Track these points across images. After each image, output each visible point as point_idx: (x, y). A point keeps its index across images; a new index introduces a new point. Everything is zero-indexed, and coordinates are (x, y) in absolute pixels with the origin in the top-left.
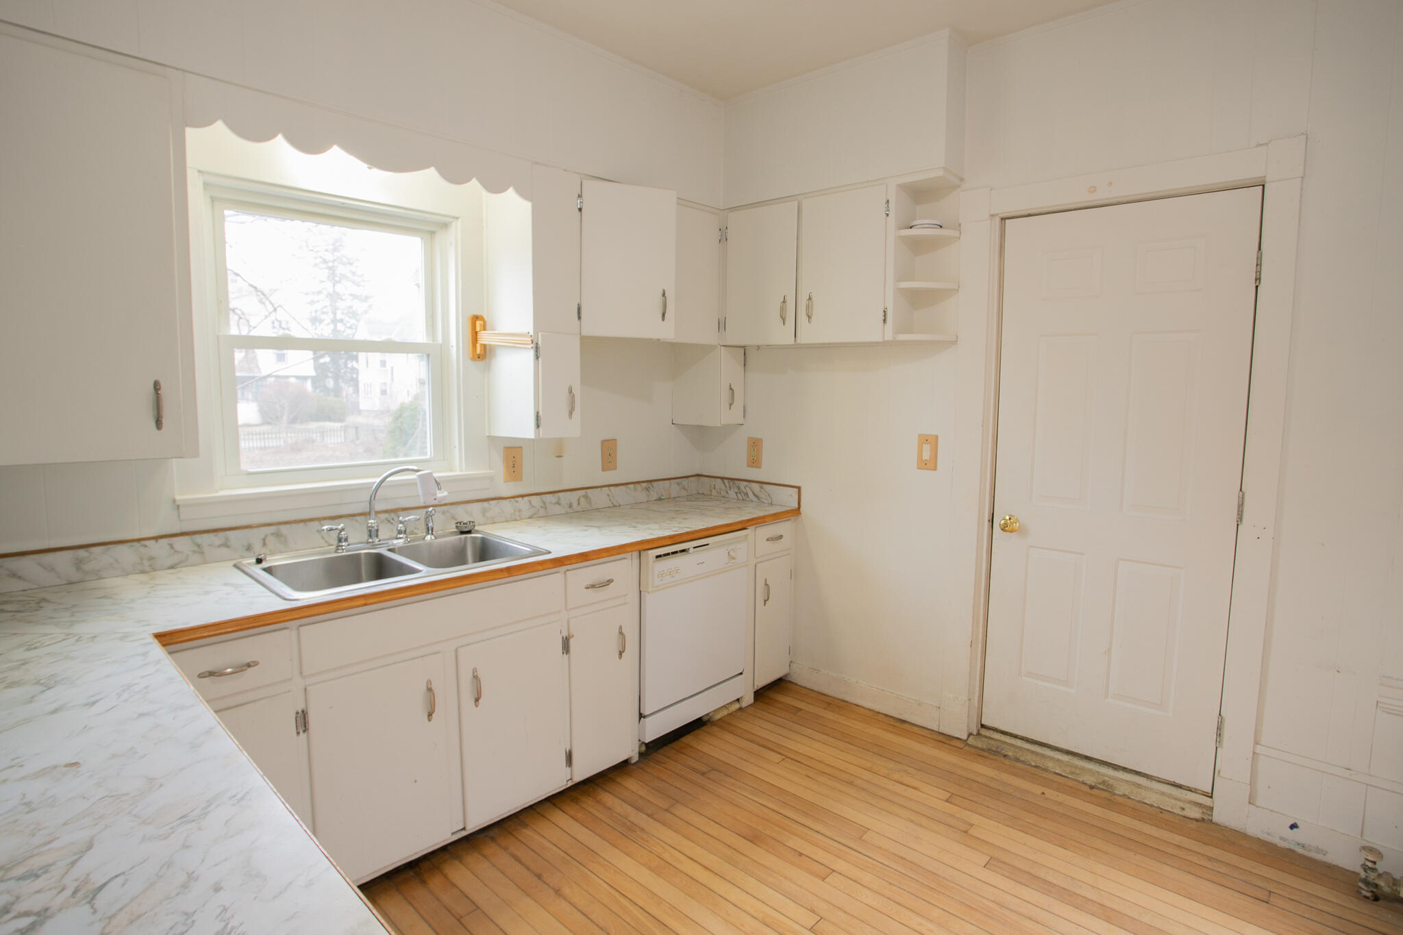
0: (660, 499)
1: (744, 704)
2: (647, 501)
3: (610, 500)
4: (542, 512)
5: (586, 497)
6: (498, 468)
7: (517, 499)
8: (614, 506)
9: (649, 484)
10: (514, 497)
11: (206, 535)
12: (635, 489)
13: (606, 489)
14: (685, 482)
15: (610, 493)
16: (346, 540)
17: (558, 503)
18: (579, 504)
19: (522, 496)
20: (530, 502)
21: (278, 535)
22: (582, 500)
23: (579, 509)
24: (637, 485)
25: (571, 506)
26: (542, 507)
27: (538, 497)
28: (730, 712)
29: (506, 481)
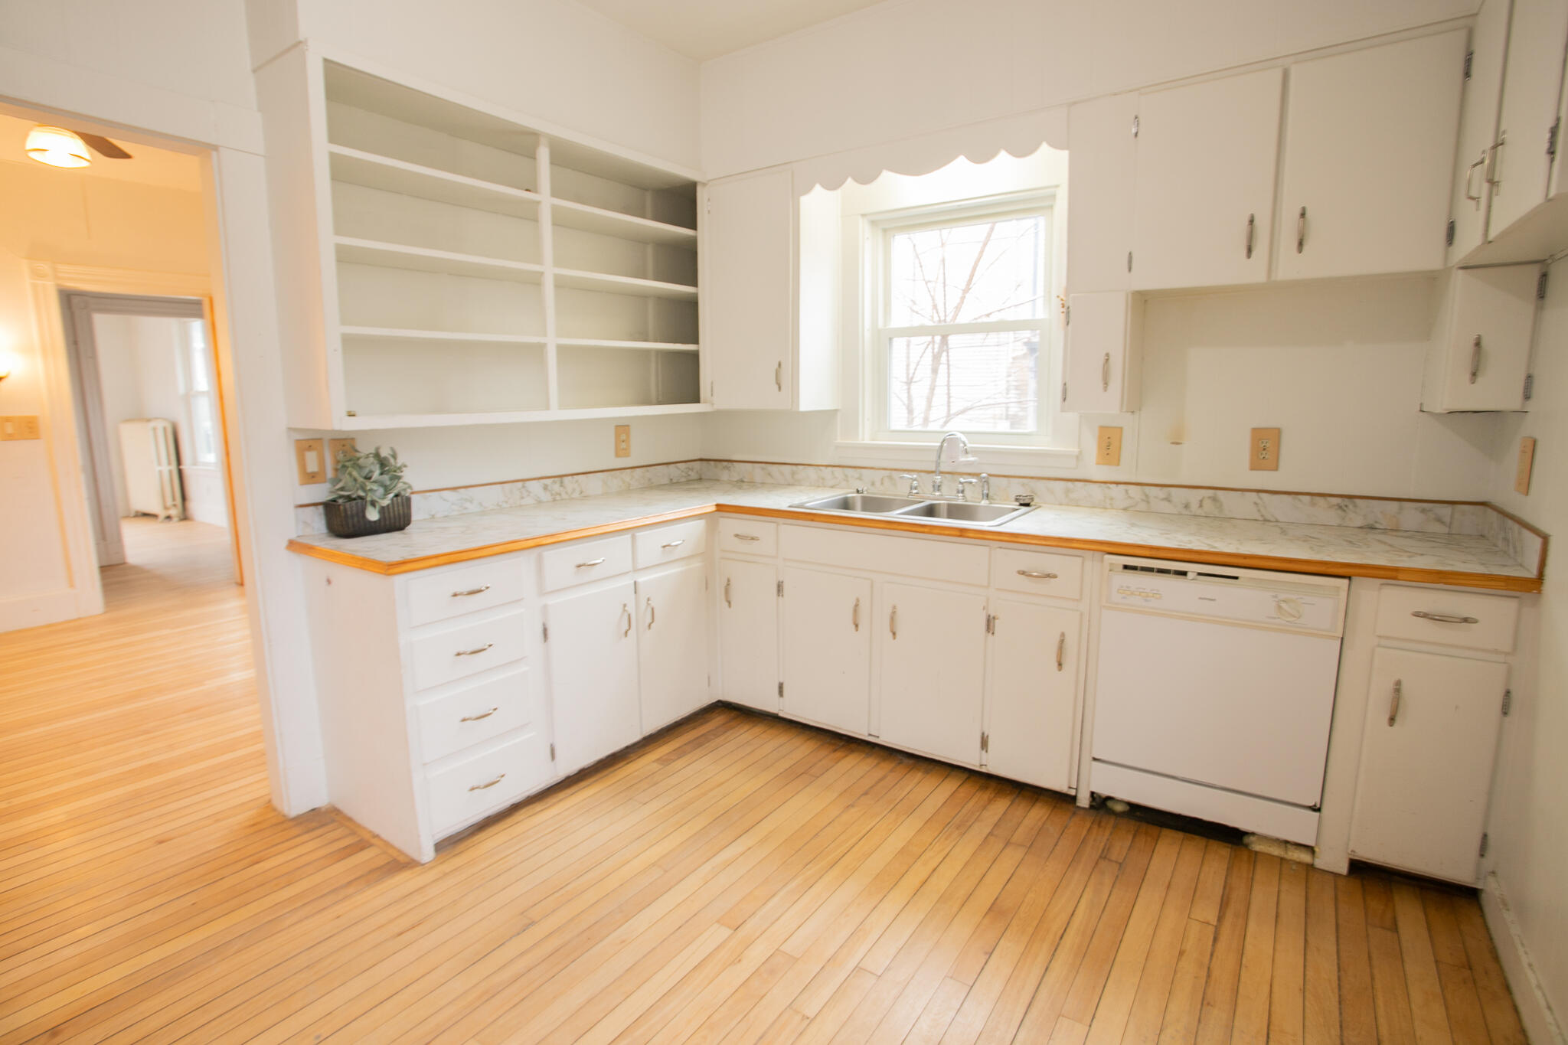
0: (1372, 528)
1: (1319, 863)
2: (1339, 526)
3: (1259, 511)
4: (1143, 506)
5: (1214, 499)
6: (1091, 447)
7: (1109, 485)
8: (1266, 520)
9: (1346, 500)
10: (1105, 483)
11: (850, 470)
12: (1313, 504)
13: (1254, 494)
14: (1445, 511)
15: (1259, 501)
16: (916, 488)
17: (1168, 499)
18: (1201, 506)
19: (1117, 483)
20: (1127, 491)
21: (890, 477)
22: (1207, 504)
23: (1199, 512)
24: (1317, 499)
25: (1187, 506)
26: (1143, 500)
27: (1139, 487)
28: (1286, 856)
29: (1098, 464)
